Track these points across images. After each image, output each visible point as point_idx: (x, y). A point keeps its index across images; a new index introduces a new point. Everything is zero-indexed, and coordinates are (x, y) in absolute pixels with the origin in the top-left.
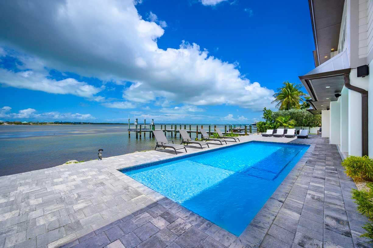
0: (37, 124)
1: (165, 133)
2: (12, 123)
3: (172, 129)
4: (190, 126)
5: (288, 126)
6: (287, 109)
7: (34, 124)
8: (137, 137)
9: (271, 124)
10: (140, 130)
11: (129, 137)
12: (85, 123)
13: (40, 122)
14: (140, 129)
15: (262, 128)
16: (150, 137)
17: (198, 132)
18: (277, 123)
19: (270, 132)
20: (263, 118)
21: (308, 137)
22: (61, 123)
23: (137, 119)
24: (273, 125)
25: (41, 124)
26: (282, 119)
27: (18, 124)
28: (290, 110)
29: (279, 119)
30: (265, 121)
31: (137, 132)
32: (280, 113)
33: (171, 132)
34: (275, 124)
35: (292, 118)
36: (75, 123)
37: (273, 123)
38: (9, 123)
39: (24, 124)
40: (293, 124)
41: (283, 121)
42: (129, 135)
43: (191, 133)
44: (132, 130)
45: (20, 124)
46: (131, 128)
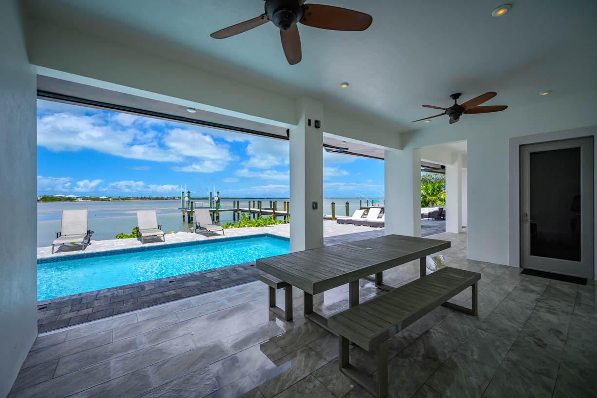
0: (118, 200)
2: (87, 199)
14: (192, 208)
17: (251, 211)
25: (123, 199)
27: (94, 200)
31: (189, 213)
38: (84, 198)
39: (102, 200)
42: (184, 217)
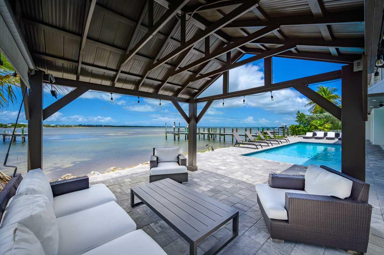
1: (199, 135)
3: (204, 131)
4: (224, 129)
5: (323, 129)
6: (322, 112)
7: (61, 126)
8: (175, 139)
9: (305, 127)
10: (178, 133)
11: (166, 139)
12: (106, 126)
13: (65, 125)
14: (179, 131)
15: (296, 131)
16: (186, 139)
18: (311, 127)
19: (309, 134)
20: (296, 121)
22: (84, 126)
23: (175, 123)
24: (307, 128)
25: (67, 126)
26: (317, 123)
27: (47, 127)
28: (325, 114)
29: (313, 122)
30: (298, 124)
31: (175, 134)
32: (314, 117)
33: (203, 135)
34: (309, 127)
35: (327, 122)
36: (97, 126)
37: (307, 126)
39: (53, 127)
40: (329, 127)
41: (318, 124)
42: (166, 137)
43: (225, 135)
44: (170, 133)
45: (49, 127)
46: (168, 130)
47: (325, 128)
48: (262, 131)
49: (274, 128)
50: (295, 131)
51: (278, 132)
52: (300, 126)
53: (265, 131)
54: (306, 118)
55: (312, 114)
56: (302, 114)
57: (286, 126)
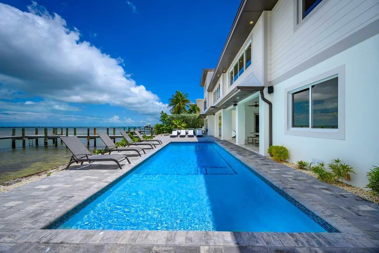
3: (37, 134)
5: (181, 128)
6: (179, 113)
9: (167, 126)
17: (89, 137)
18: (172, 125)
19: (175, 133)
20: (160, 120)
21: (203, 136)
28: (181, 114)
29: (174, 122)
30: (161, 123)
32: (174, 117)
34: (170, 126)
35: (183, 121)
40: (184, 126)
41: (178, 124)
47: (182, 126)
48: (129, 131)
49: (140, 128)
50: (160, 130)
51: (144, 132)
52: (164, 125)
53: (132, 131)
54: (168, 118)
55: (172, 115)
56: (165, 113)
57: (150, 125)
